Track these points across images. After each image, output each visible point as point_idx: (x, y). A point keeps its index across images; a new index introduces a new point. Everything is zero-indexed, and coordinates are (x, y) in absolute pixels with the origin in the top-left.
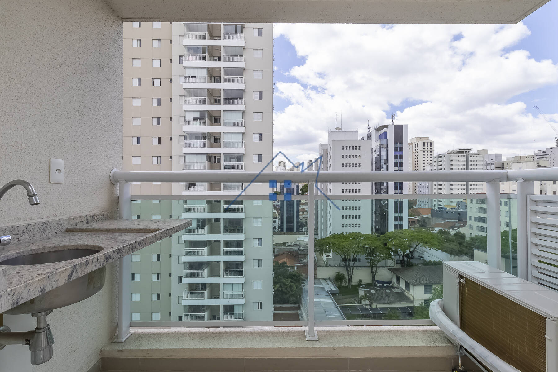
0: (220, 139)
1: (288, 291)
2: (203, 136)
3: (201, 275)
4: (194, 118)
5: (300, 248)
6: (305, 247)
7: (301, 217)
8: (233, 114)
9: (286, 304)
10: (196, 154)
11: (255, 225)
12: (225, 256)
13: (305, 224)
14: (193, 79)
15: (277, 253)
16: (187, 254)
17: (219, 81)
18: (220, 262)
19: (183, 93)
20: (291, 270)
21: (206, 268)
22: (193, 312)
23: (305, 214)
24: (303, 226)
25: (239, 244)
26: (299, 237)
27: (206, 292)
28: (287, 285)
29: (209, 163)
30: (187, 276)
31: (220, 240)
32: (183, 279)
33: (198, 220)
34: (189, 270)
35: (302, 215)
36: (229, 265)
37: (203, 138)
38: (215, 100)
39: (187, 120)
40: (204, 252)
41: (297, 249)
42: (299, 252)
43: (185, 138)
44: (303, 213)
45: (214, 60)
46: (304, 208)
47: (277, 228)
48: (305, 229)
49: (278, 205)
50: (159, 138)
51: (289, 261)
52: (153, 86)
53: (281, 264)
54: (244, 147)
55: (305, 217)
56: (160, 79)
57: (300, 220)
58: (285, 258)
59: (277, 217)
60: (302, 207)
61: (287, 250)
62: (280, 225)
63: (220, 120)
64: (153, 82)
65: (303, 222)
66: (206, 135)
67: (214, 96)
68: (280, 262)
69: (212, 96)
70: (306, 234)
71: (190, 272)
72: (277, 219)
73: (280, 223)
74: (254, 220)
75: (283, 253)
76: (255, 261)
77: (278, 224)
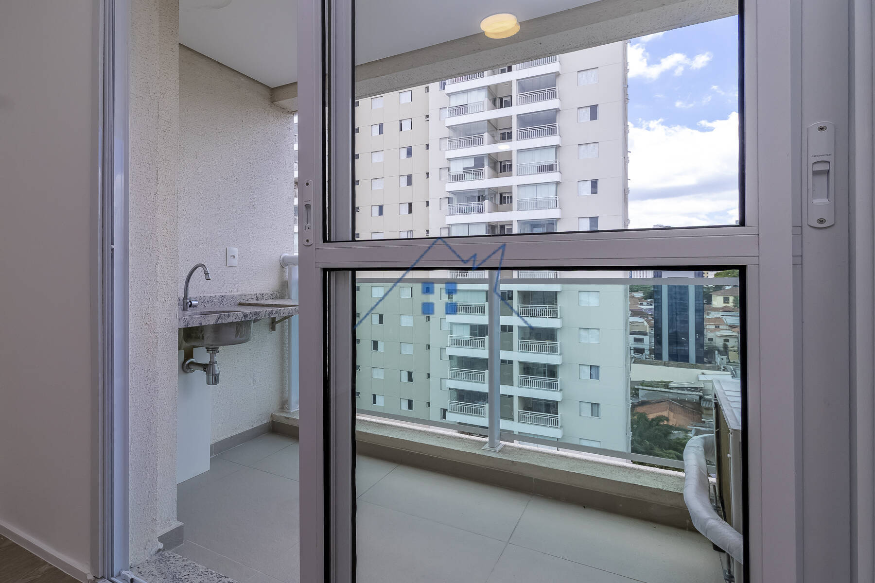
0: (511, 197)
2: (481, 194)
3: (477, 413)
4: (464, 169)
5: (707, 397)
7: (708, 334)
8: (537, 153)
10: (469, 224)
11: (584, 341)
12: (521, 387)
13: (721, 349)
14: (462, 109)
15: (645, 399)
16: (454, 377)
17: (509, 104)
18: (513, 396)
19: (447, 133)
20: (678, 436)
21: (486, 402)
23: (722, 329)
24: (716, 352)
25: (551, 371)
26: (703, 374)
30: (454, 411)
31: (512, 361)
32: (447, 414)
33: (473, 327)
34: (457, 402)
35: (712, 331)
36: (530, 405)
37: (480, 198)
38: (503, 134)
39: (452, 174)
40: (484, 377)
41: (698, 398)
42: (704, 404)
43: (450, 200)
44: (717, 327)
45: (500, 72)
46: (719, 318)
47: (647, 352)
48: (722, 359)
49: (651, 309)
50: (410, 205)
51: (674, 418)
52: (401, 130)
53: (653, 420)
54: (558, 207)
55: (722, 336)
56: (411, 119)
57: (706, 341)
58: (664, 411)
59: (648, 331)
60: (714, 315)
61: (671, 396)
62: (653, 348)
63: (511, 165)
64: (401, 124)
65: (716, 345)
66: (486, 193)
67: (500, 130)
68: (651, 416)
69: (497, 130)
70: (724, 370)
71: (460, 404)
72: (646, 334)
73: (653, 342)
74: (582, 332)
75: (662, 402)
76: (583, 404)
77: (649, 344)
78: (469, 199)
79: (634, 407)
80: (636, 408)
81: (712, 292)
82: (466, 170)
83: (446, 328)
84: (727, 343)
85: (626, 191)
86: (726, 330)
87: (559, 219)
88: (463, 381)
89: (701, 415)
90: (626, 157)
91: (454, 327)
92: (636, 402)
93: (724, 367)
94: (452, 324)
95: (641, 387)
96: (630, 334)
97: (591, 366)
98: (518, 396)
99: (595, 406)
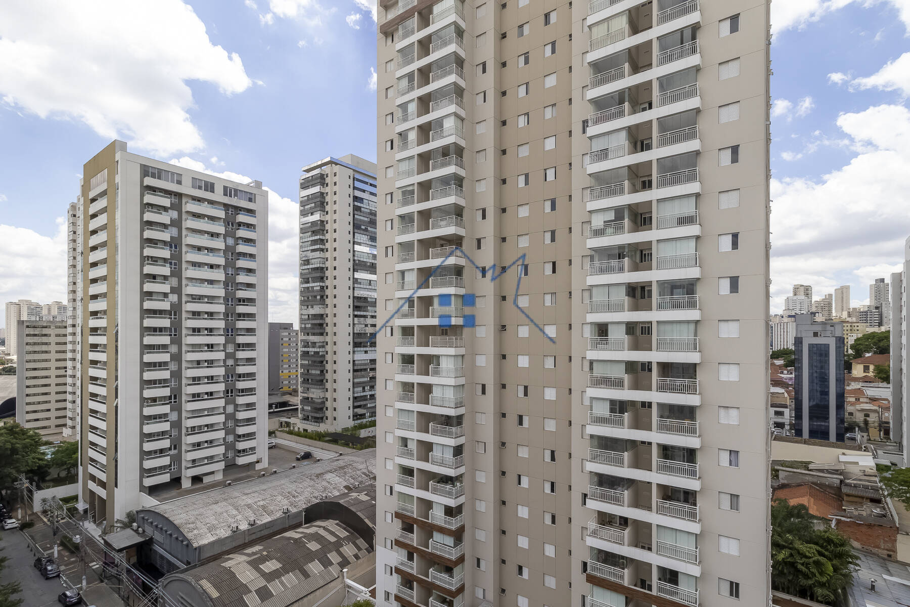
0: (651, 254)
1: (812, 573)
2: (622, 251)
3: (617, 501)
4: (605, 222)
5: (848, 481)
6: (860, 480)
7: (849, 408)
8: (677, 203)
9: (807, 599)
10: (609, 285)
11: (723, 422)
12: (659, 473)
13: (862, 425)
14: (603, 154)
15: (786, 482)
16: (594, 459)
17: (649, 147)
18: (651, 483)
19: (588, 182)
20: (819, 527)
21: (627, 489)
22: (605, 561)
23: (862, 403)
24: (857, 429)
25: (689, 455)
26: (844, 454)
27: (627, 532)
28: (810, 558)
29: (631, 299)
30: (594, 497)
31: (651, 443)
32: (587, 500)
33: (613, 402)
34: (597, 487)
35: (852, 404)
36: (669, 494)
37: (620, 256)
38: (644, 182)
39: (593, 228)
40: (623, 459)
41: (838, 482)
42: (845, 490)
43: (592, 258)
44: (858, 400)
45: (641, 110)
46: (859, 389)
47: (787, 427)
48: (863, 436)
49: (791, 379)
50: (554, 264)
51: (814, 504)
52: (546, 181)
53: (794, 507)
54: (698, 265)
55: (862, 410)
56: (555, 167)
57: (847, 415)
58: (804, 496)
59: (788, 404)
60: (854, 386)
61: (811, 479)
62: (794, 422)
63: (651, 217)
64: (546, 173)
65: (857, 420)
66: (626, 250)
67: (640, 177)
68: (792, 502)
69: (638, 177)
70: (865, 451)
71: (599, 490)
72: (787, 407)
73: (793, 417)
74: (722, 411)
75: (802, 485)
76: (722, 495)
77: (789, 418)
78: (610, 257)
79: (774, 489)
80: (776, 491)
81: (852, 359)
82: (607, 223)
83: (587, 402)
84: (868, 419)
85: (767, 246)
86: (867, 403)
87: (698, 279)
88: (604, 464)
89: (841, 501)
90: (768, 207)
91: (594, 403)
92: (776, 484)
93: (865, 447)
94: (592, 399)
95: (781, 468)
96: (771, 407)
97: (730, 451)
98: (657, 484)
99: (734, 497)
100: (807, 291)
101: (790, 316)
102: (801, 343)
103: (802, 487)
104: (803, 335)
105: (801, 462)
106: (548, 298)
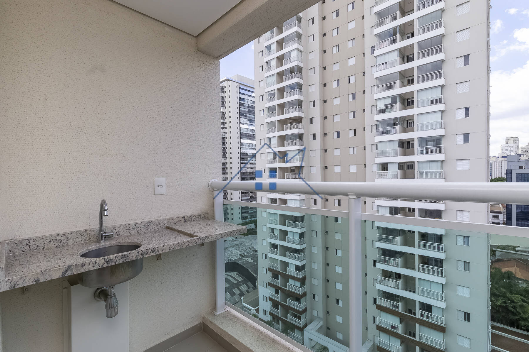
0: (414, 122)
1: (518, 312)
2: (395, 121)
3: (394, 264)
4: (385, 105)
8: (430, 91)
9: (515, 328)
10: (388, 141)
11: (459, 219)
12: (420, 249)
14: (384, 66)
16: (380, 240)
17: (412, 59)
18: (415, 254)
19: (375, 82)
20: (523, 285)
21: (400, 257)
22: (387, 298)
25: (438, 239)
27: (400, 282)
28: (517, 303)
29: (401, 149)
30: (380, 262)
31: (415, 231)
32: (376, 264)
33: (391, 208)
34: (382, 256)
36: (425, 261)
37: (395, 124)
38: (409, 81)
39: (378, 109)
40: (397, 241)
43: (377, 126)
45: (407, 38)
50: (355, 130)
51: (519, 272)
52: (349, 83)
53: (505, 273)
54: (443, 128)
56: (355, 75)
58: (512, 267)
59: (502, 211)
61: (517, 256)
62: (506, 222)
63: (413, 101)
64: (349, 79)
66: (398, 121)
67: (406, 77)
68: (504, 270)
69: (405, 77)
71: (383, 258)
72: (501, 213)
73: (505, 219)
74: (458, 213)
75: (511, 260)
76: (459, 262)
77: (502, 220)
78: (389, 125)
79: (492, 262)
80: (494, 264)
82: (387, 106)
83: (375, 208)
85: (488, 115)
87: (443, 136)
88: (386, 243)
90: (488, 90)
91: (380, 208)
92: (494, 259)
94: (379, 206)
95: (498, 250)
96: (491, 213)
97: (464, 236)
98: (418, 255)
99: (467, 264)
100: (516, 141)
101: (503, 157)
102: (511, 173)
103: (511, 261)
104: (512, 168)
105: (511, 246)
106: (352, 149)
